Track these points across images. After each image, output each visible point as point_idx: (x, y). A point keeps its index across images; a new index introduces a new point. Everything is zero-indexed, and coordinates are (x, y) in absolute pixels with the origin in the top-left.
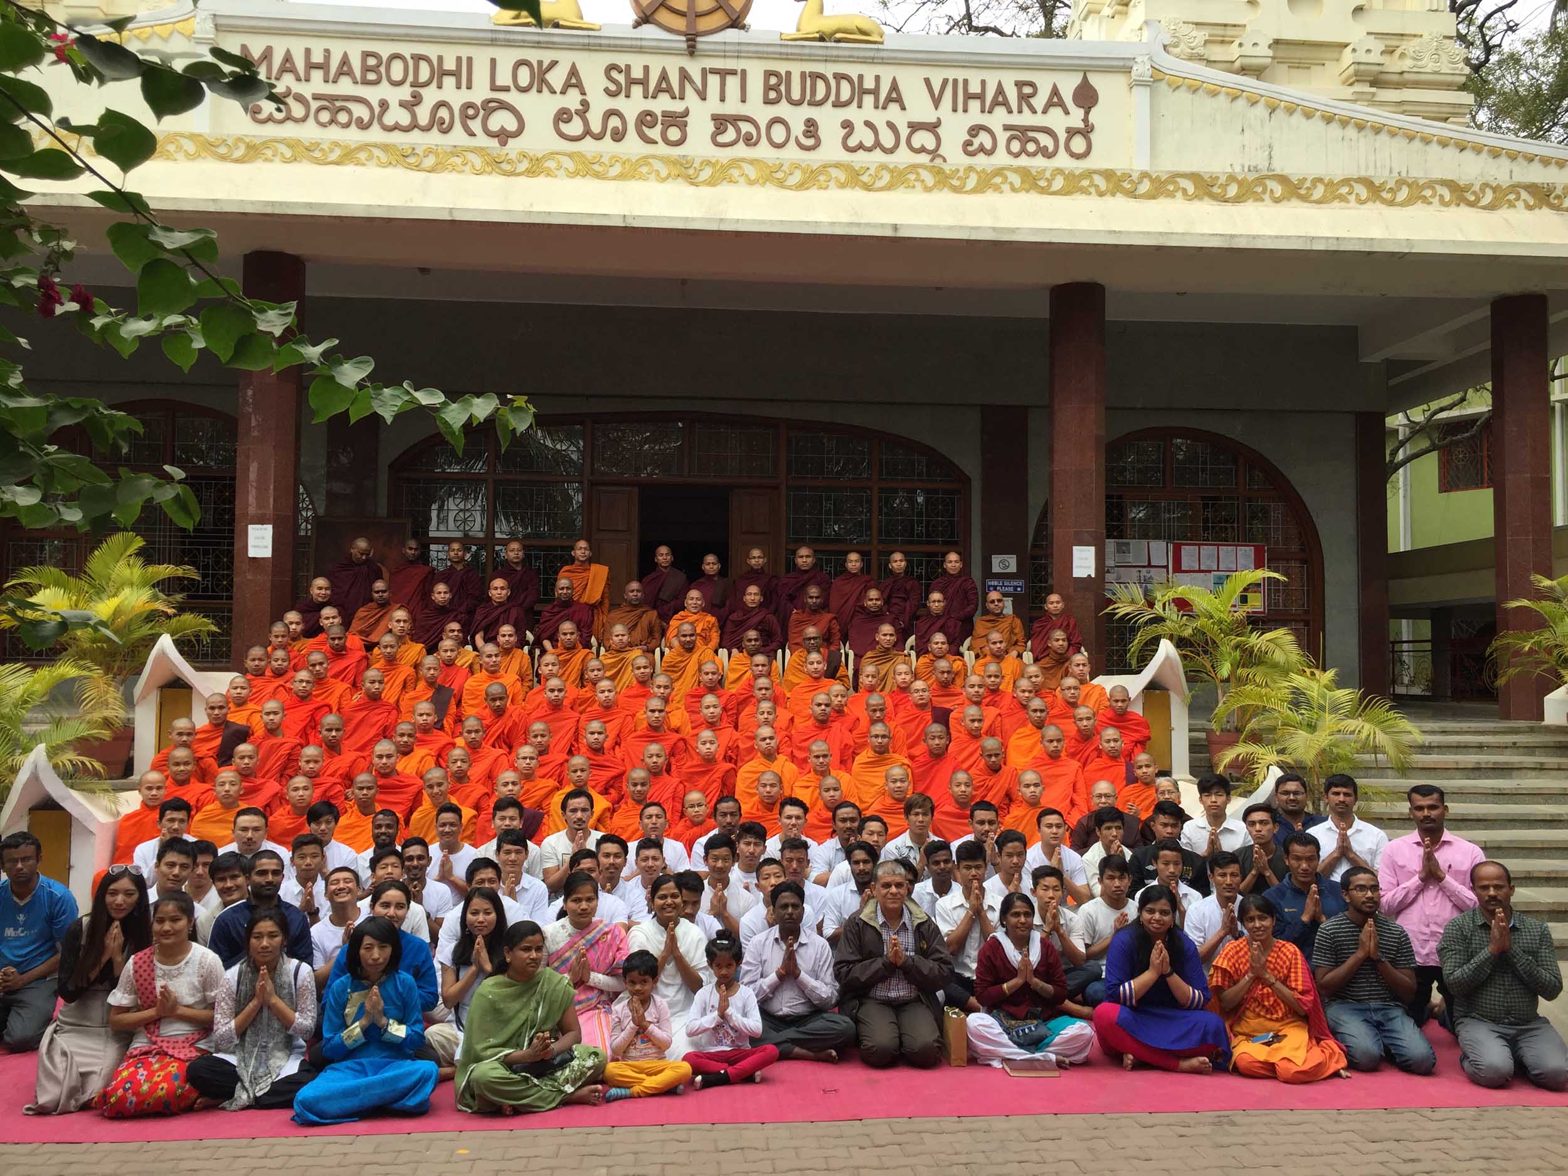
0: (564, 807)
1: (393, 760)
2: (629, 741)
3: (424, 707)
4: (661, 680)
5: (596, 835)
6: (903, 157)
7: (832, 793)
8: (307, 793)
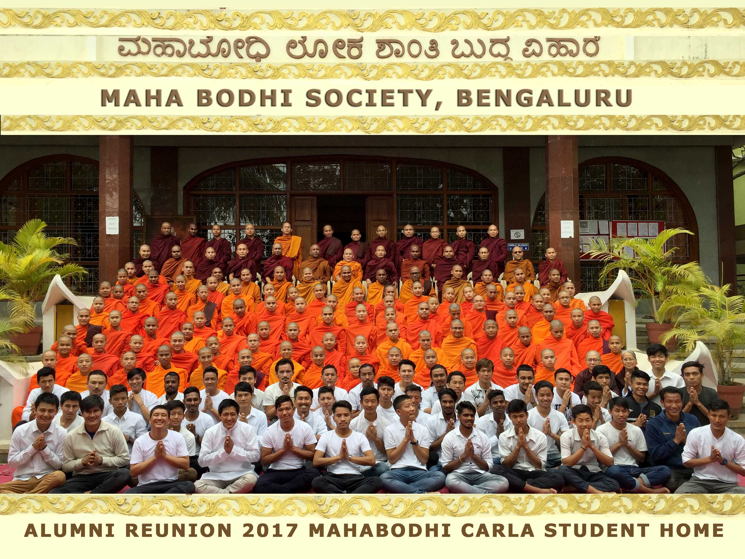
0: (277, 369)
1: (182, 343)
2: (313, 331)
3: (199, 314)
4: (331, 298)
5: (296, 385)
6: (488, 58)
7: (431, 359)
8: (133, 361)
